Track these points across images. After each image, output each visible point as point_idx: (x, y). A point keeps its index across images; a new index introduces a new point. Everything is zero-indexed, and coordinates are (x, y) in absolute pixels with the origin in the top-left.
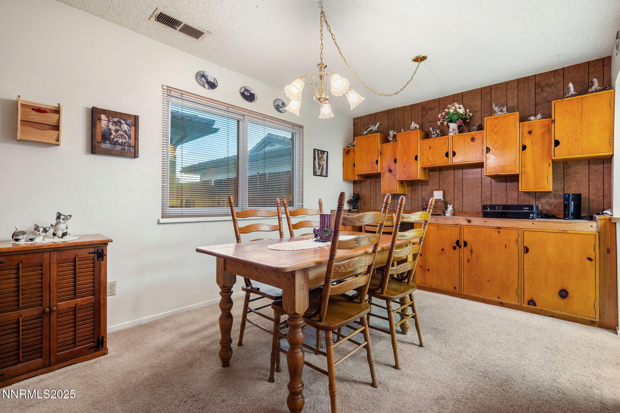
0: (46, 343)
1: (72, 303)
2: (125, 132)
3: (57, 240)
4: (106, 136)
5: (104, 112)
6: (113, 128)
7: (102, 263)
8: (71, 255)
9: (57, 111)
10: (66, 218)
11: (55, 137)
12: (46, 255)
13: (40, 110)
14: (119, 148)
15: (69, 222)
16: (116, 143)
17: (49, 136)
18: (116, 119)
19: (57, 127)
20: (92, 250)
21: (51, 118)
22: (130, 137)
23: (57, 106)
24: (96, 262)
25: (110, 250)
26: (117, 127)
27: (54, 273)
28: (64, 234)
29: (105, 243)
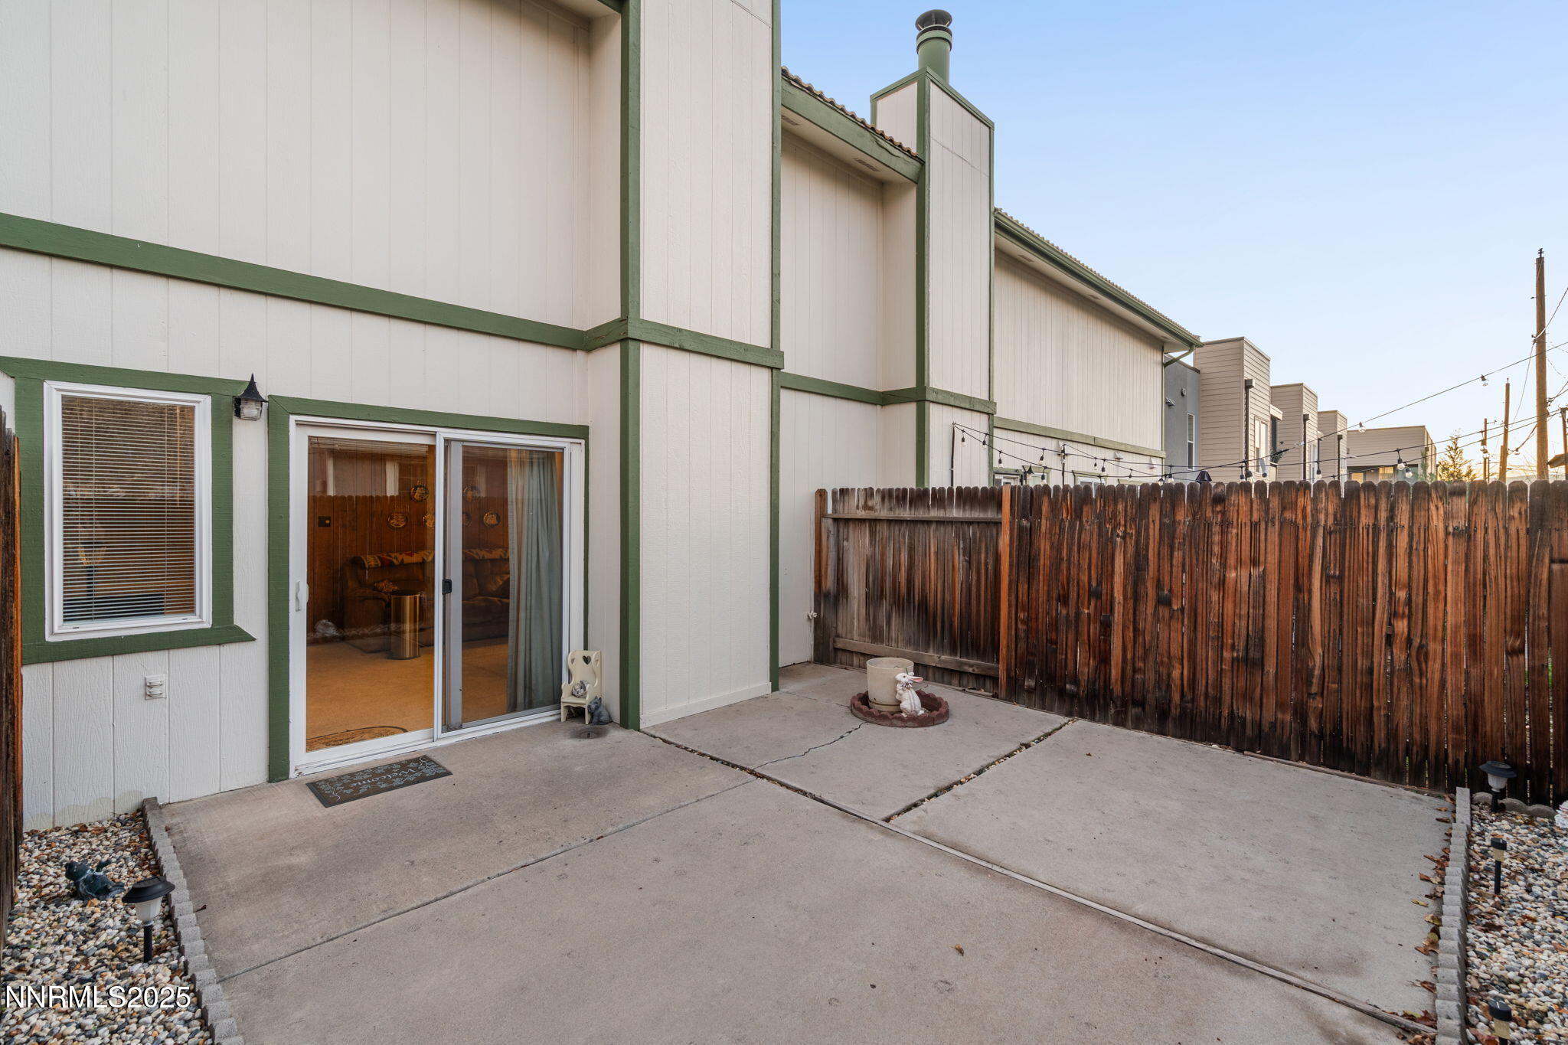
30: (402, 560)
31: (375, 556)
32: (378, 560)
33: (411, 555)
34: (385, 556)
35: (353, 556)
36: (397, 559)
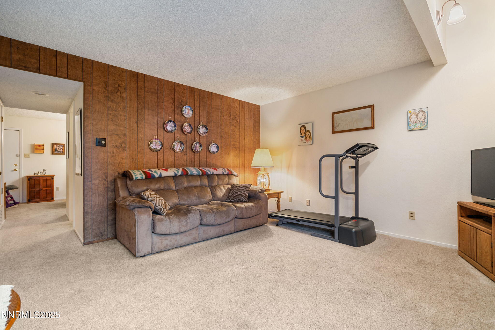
0: (40, 196)
1: (46, 189)
2: (61, 148)
3: (43, 175)
4: (56, 150)
5: (55, 144)
6: (58, 148)
7: (53, 180)
8: (45, 178)
9: (43, 146)
10: (45, 170)
11: (43, 152)
12: (40, 178)
13: (39, 146)
14: (59, 153)
15: (46, 171)
16: (59, 151)
17: (42, 151)
18: (58, 145)
19: (43, 149)
20: (50, 177)
21: (42, 147)
22: (62, 150)
23: (43, 144)
24: (52, 180)
25: (55, 178)
26: (59, 147)
27: (42, 182)
28: (45, 174)
29: (54, 176)
30: (161, 174)
31: (140, 171)
32: (143, 174)
33: (166, 170)
34: (147, 171)
35: (123, 171)
36: (157, 174)
